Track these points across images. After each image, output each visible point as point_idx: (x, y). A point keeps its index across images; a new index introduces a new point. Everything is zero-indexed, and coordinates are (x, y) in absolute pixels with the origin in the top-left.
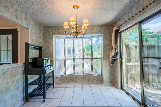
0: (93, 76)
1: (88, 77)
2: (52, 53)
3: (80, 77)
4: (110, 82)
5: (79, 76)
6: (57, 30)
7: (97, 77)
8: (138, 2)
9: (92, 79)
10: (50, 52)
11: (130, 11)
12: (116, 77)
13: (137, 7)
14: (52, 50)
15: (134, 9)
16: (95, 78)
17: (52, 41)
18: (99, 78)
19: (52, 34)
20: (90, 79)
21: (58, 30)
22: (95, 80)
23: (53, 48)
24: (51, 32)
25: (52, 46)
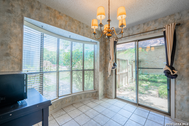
0: (85, 93)
1: (80, 97)
2: (16, 60)
3: (68, 100)
4: (104, 95)
5: (66, 99)
6: (34, 9)
7: (90, 93)
8: (139, 25)
9: (84, 98)
10: (11, 57)
11: (131, 29)
12: (110, 88)
13: (138, 28)
14: (18, 52)
15: (135, 29)
16: (88, 95)
17: (19, 29)
18: (92, 93)
19: (20, 12)
20: (81, 98)
21: (37, 9)
22: (88, 98)
23: (22, 46)
24: (16, 6)
25: (18, 43)
